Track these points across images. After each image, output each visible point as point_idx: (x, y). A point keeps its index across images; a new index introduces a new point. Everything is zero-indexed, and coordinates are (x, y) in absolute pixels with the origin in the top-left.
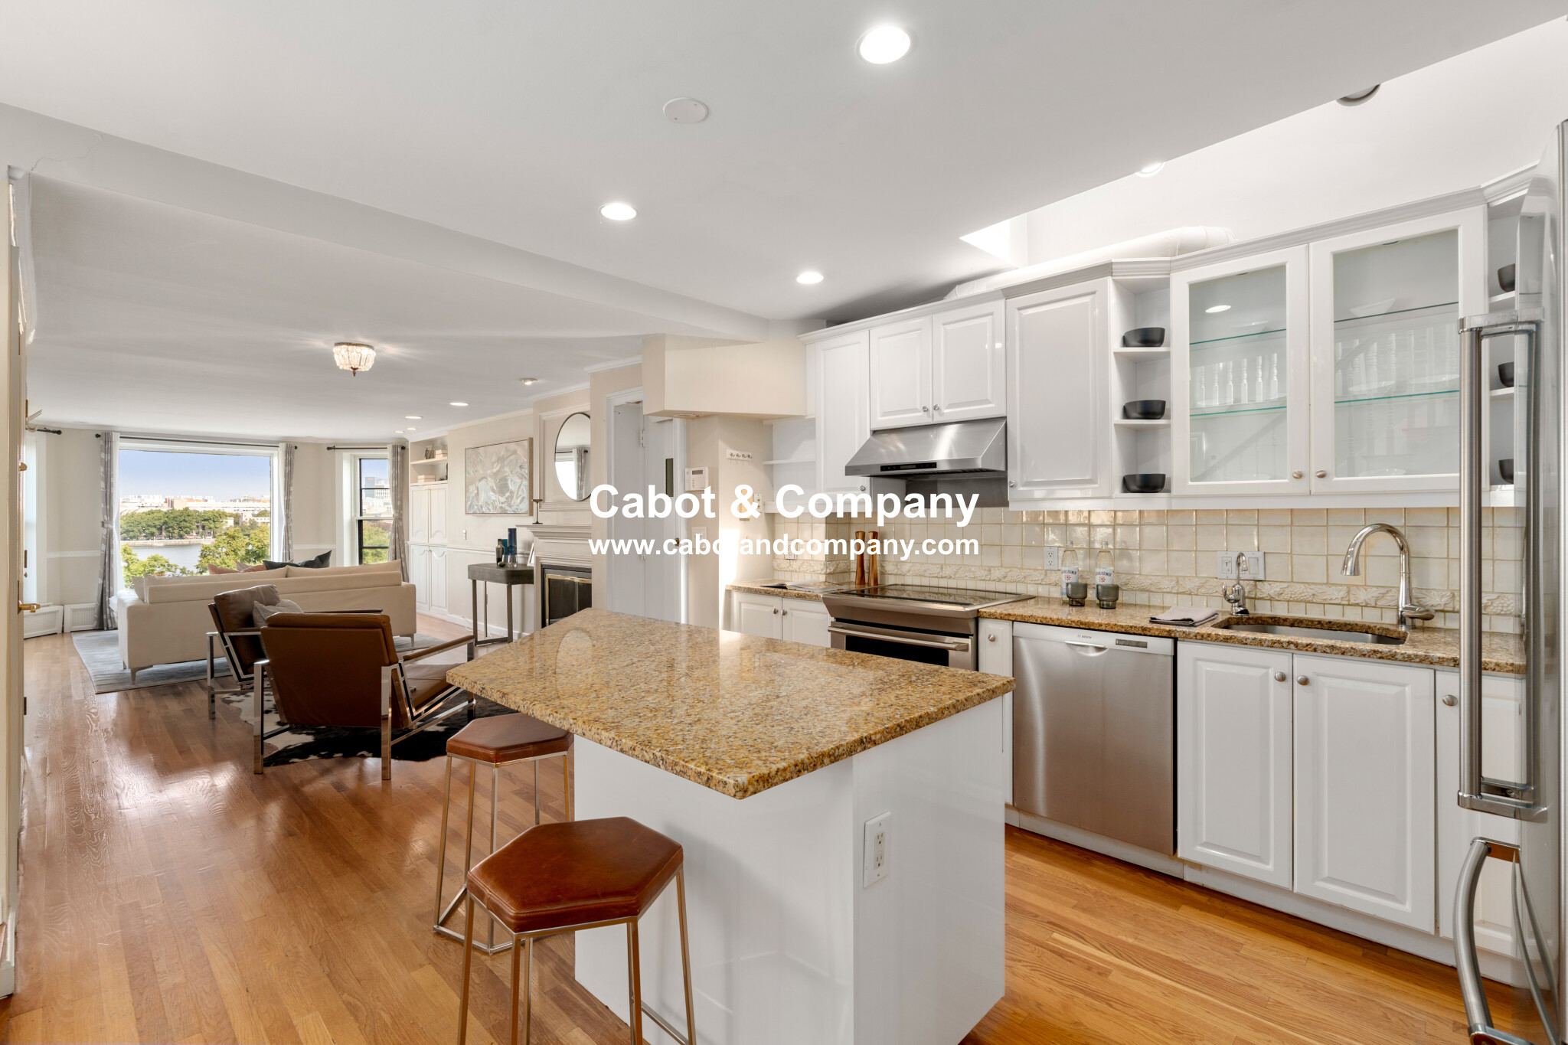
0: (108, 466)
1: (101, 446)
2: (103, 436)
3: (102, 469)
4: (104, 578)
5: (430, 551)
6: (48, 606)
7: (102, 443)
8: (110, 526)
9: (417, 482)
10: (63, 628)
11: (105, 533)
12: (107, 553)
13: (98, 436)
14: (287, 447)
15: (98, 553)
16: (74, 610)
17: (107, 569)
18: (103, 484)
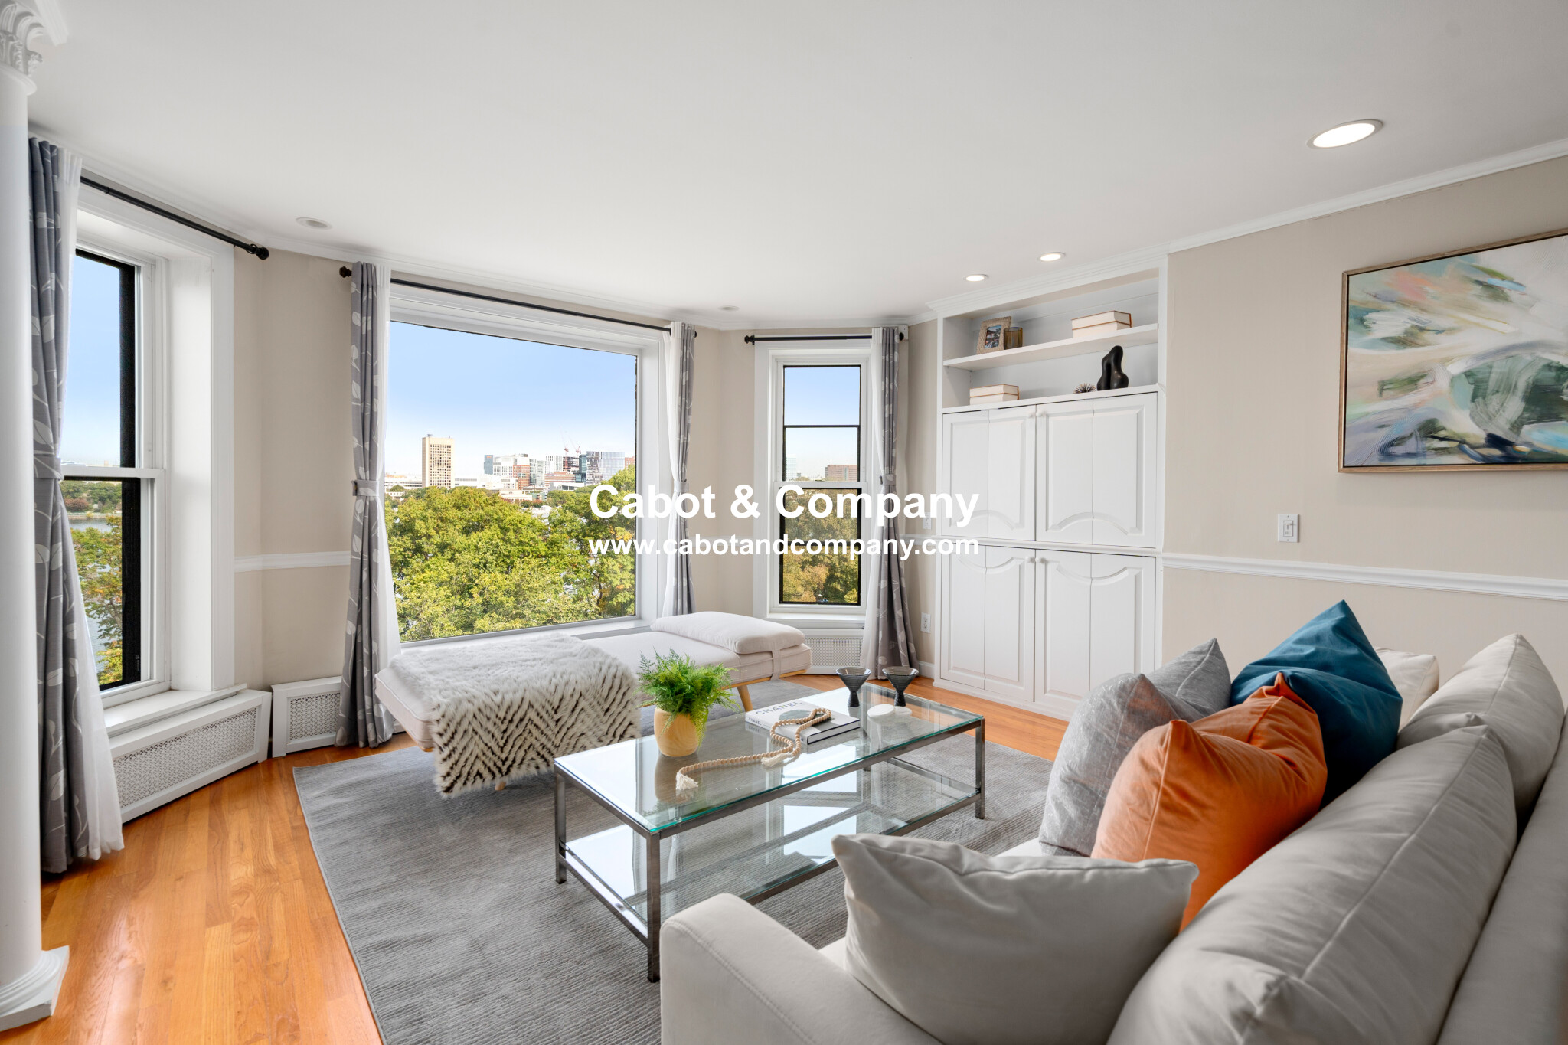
0: (367, 343)
1: (354, 295)
2: (357, 274)
3: (355, 353)
4: (359, 621)
5: (1043, 561)
6: (237, 693)
7: (355, 288)
8: (370, 492)
9: (968, 404)
10: (270, 744)
11: (361, 510)
12: (366, 560)
13: (345, 272)
14: (683, 328)
15: (345, 558)
16: (294, 701)
17: (366, 598)
18: (356, 390)
